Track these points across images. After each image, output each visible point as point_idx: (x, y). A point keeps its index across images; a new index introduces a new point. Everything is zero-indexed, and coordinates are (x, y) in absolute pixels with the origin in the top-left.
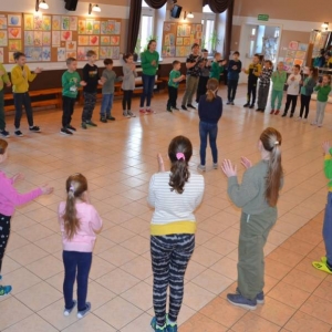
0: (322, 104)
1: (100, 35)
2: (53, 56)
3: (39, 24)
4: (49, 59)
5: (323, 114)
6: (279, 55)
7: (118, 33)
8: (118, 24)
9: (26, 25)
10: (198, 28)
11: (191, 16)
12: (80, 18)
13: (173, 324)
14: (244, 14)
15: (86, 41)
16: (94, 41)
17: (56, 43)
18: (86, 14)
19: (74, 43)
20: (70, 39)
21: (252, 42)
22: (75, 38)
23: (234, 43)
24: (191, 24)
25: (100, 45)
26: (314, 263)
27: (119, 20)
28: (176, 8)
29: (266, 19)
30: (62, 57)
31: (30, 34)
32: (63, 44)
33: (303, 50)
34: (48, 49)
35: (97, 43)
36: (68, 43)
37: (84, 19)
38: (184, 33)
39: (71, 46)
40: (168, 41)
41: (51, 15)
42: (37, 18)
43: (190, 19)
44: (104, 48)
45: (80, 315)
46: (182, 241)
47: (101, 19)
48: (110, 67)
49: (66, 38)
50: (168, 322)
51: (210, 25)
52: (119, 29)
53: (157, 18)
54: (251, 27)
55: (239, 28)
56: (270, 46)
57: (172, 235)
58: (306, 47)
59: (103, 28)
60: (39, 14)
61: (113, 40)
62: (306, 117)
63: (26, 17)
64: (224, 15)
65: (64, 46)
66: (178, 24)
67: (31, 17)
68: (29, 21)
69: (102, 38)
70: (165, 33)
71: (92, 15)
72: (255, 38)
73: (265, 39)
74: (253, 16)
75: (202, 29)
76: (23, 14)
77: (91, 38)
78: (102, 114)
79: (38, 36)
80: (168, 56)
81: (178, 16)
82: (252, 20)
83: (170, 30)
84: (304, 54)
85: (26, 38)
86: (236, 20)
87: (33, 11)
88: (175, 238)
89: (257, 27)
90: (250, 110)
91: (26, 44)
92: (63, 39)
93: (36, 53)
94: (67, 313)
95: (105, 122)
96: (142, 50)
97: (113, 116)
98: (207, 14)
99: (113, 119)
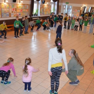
0: (86, 27)
1: (23, 9)
2: (10, 15)
3: (5, 6)
4: (9, 16)
5: (86, 29)
6: (72, 13)
7: (28, 8)
8: (28, 6)
9: (2, 7)
10: (49, 6)
11: (48, 3)
12: (17, 4)
13: (56, 92)
14: (62, 2)
15: (19, 11)
16: (21, 11)
17: (10, 12)
18: (19, 3)
19: (16, 11)
20: (14, 10)
21: (64, 10)
22: (16, 10)
23: (59, 10)
24: (48, 5)
25: (23, 12)
26: (91, 72)
27: (28, 5)
28: (43, 1)
29: (68, 4)
30: (12, 16)
31: (3, 9)
32: (12, 12)
33: (79, 12)
34: (8, 14)
35: (22, 11)
36: (14, 12)
37: (18, 5)
38: (46, 8)
39: (15, 12)
40: (42, 10)
41: (9, 4)
42: (5, 5)
43: (47, 4)
44: (24, 13)
45: (29, 91)
46: (60, 69)
47: (23, 5)
48: (27, 18)
49: (13, 10)
50: (55, 92)
51: (52, 5)
52: (28, 7)
53: (38, 4)
54: (64, 6)
55: (61, 6)
56: (69, 11)
57: (57, 67)
58: (79, 11)
59: (23, 7)
60: (6, 4)
61: (26, 10)
62: (81, 30)
63: (2, 4)
64: (56, 3)
65: (13, 13)
66: (44, 5)
67: (3, 4)
68: (3, 6)
69: (23, 10)
70: (41, 8)
71: (21, 3)
72: (65, 9)
73: (67, 9)
74: (64, 3)
75: (51, 6)
76: (1, 4)
77: (20, 10)
78: (25, 32)
79: (5, 10)
80: (42, 15)
81: (44, 3)
82: (64, 4)
83: (42, 7)
84: (79, 13)
85: (2, 11)
86: (60, 4)
87: (4, 3)
88: (58, 68)
89: (66, 6)
90: (65, 29)
91: (2, 12)
92: (12, 11)
93: (5, 15)
94: (25, 91)
95: (26, 34)
96: (34, 13)
97: (28, 32)
98: (52, 2)
99: (28, 33)
